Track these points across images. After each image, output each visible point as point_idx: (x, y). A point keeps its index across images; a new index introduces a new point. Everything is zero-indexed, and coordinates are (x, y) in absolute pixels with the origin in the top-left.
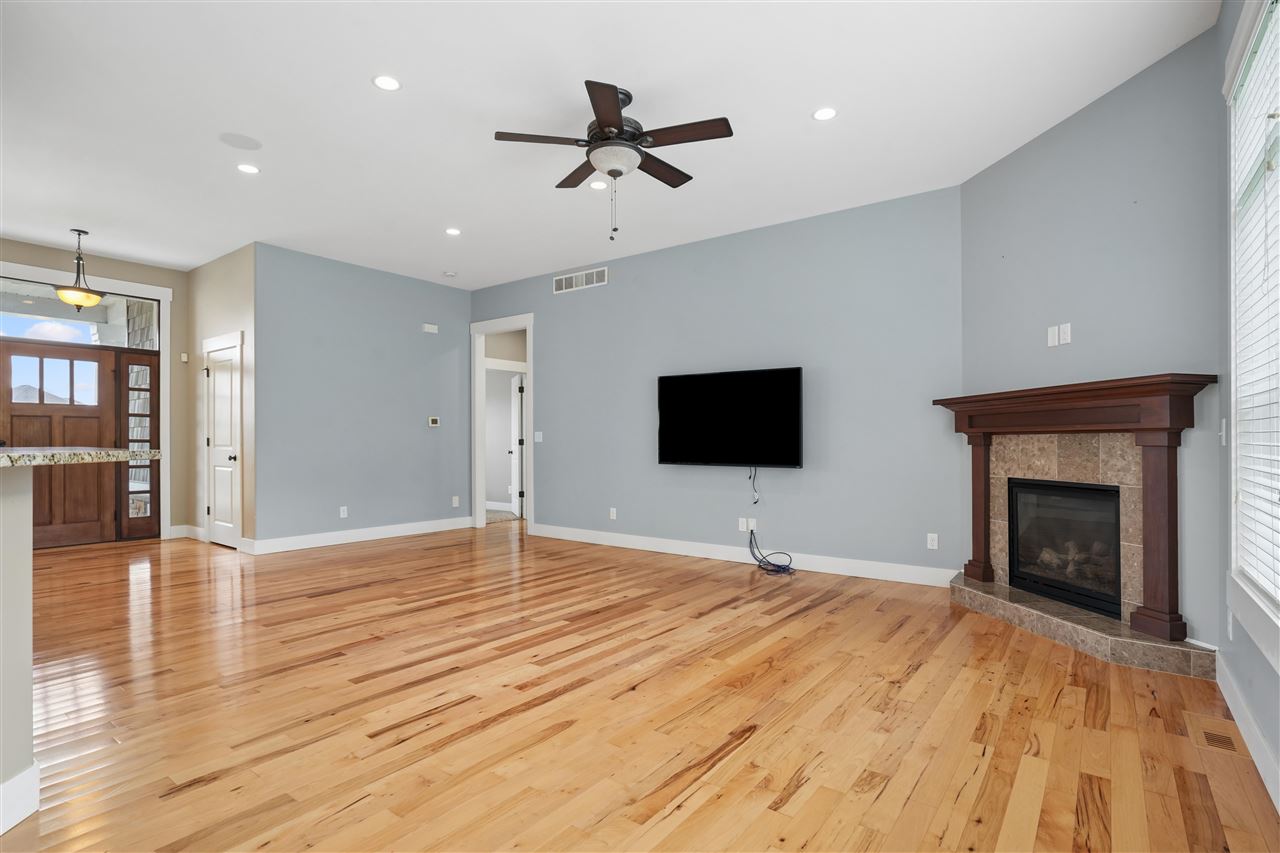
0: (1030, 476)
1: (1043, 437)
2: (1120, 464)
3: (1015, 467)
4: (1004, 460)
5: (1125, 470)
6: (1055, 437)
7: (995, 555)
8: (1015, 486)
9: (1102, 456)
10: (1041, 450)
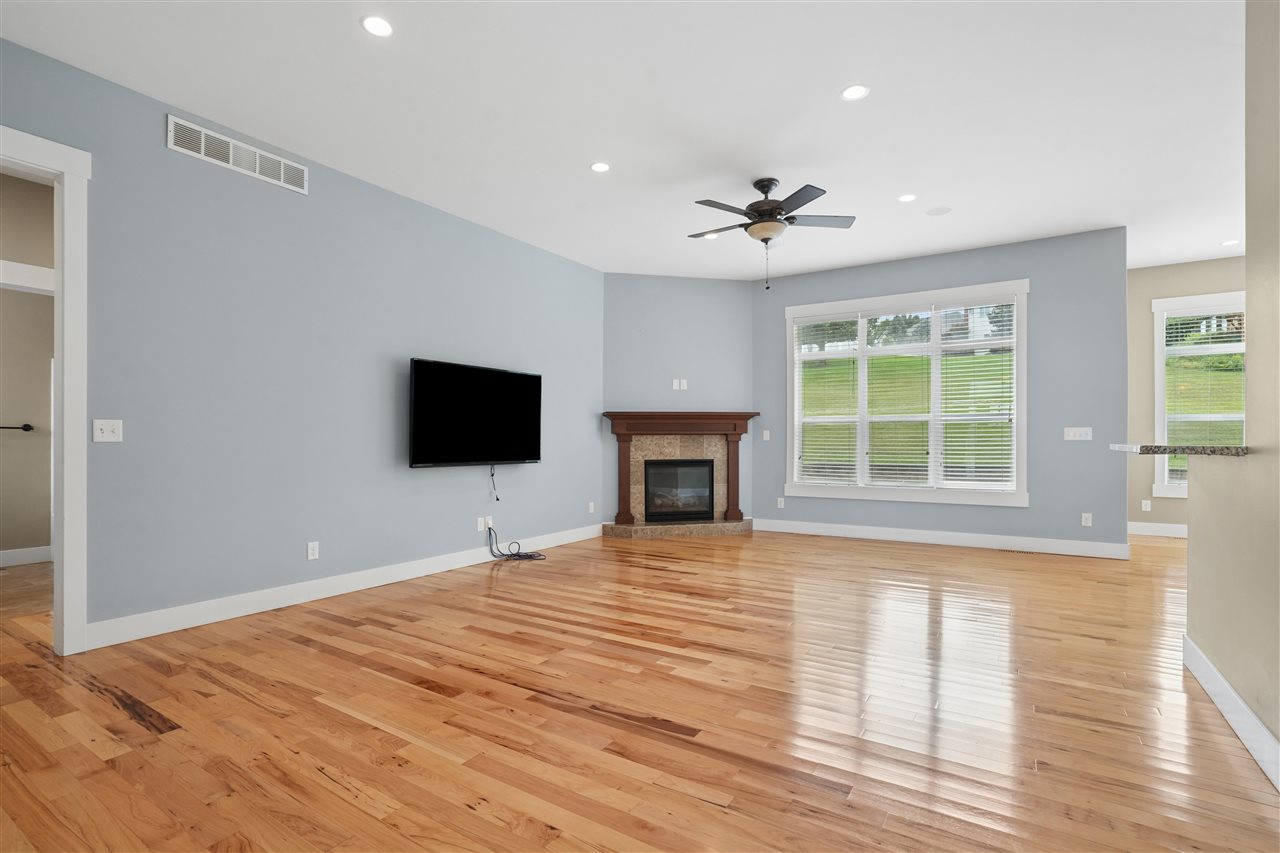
0: (661, 458)
1: (669, 437)
2: (714, 449)
3: (650, 453)
4: (642, 450)
5: (717, 452)
6: (678, 437)
7: (634, 507)
8: (649, 464)
9: (705, 446)
10: (669, 443)
